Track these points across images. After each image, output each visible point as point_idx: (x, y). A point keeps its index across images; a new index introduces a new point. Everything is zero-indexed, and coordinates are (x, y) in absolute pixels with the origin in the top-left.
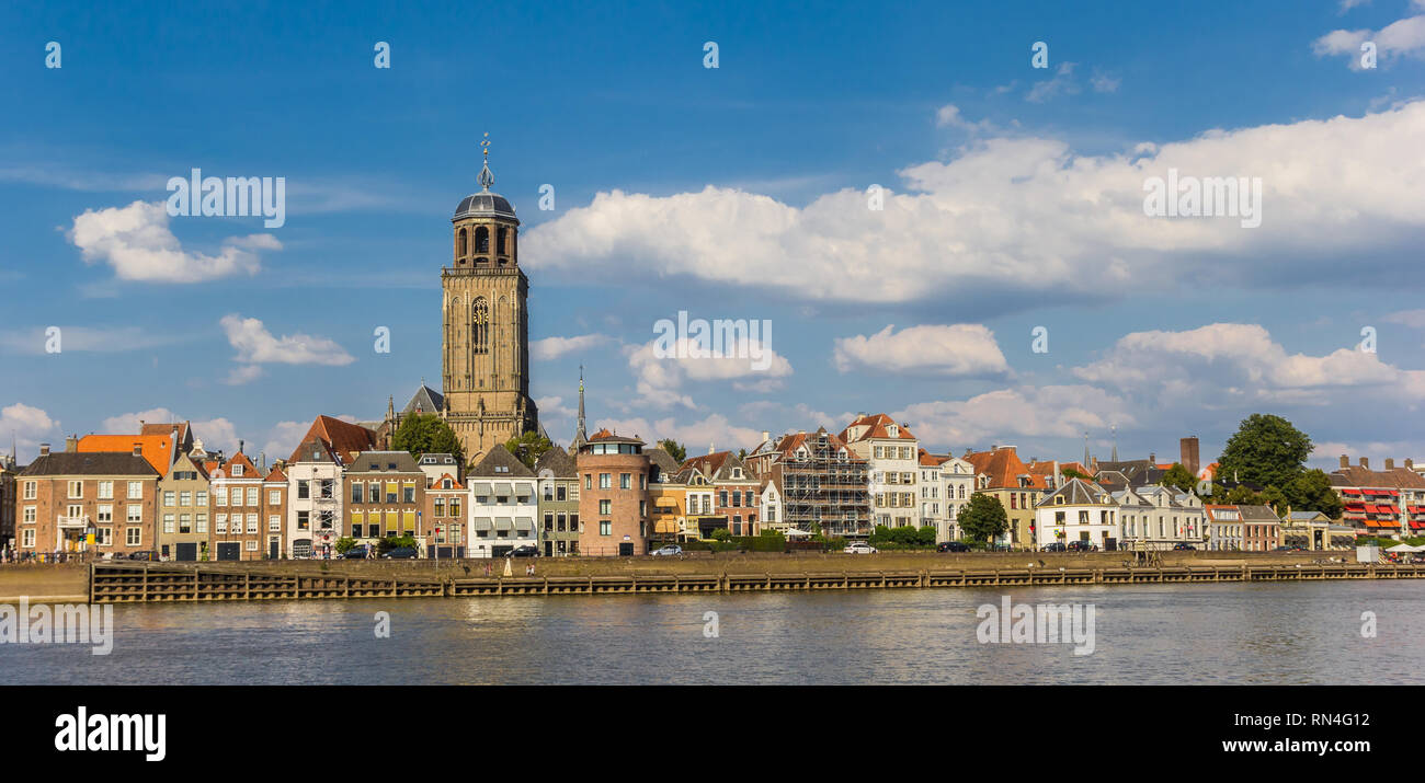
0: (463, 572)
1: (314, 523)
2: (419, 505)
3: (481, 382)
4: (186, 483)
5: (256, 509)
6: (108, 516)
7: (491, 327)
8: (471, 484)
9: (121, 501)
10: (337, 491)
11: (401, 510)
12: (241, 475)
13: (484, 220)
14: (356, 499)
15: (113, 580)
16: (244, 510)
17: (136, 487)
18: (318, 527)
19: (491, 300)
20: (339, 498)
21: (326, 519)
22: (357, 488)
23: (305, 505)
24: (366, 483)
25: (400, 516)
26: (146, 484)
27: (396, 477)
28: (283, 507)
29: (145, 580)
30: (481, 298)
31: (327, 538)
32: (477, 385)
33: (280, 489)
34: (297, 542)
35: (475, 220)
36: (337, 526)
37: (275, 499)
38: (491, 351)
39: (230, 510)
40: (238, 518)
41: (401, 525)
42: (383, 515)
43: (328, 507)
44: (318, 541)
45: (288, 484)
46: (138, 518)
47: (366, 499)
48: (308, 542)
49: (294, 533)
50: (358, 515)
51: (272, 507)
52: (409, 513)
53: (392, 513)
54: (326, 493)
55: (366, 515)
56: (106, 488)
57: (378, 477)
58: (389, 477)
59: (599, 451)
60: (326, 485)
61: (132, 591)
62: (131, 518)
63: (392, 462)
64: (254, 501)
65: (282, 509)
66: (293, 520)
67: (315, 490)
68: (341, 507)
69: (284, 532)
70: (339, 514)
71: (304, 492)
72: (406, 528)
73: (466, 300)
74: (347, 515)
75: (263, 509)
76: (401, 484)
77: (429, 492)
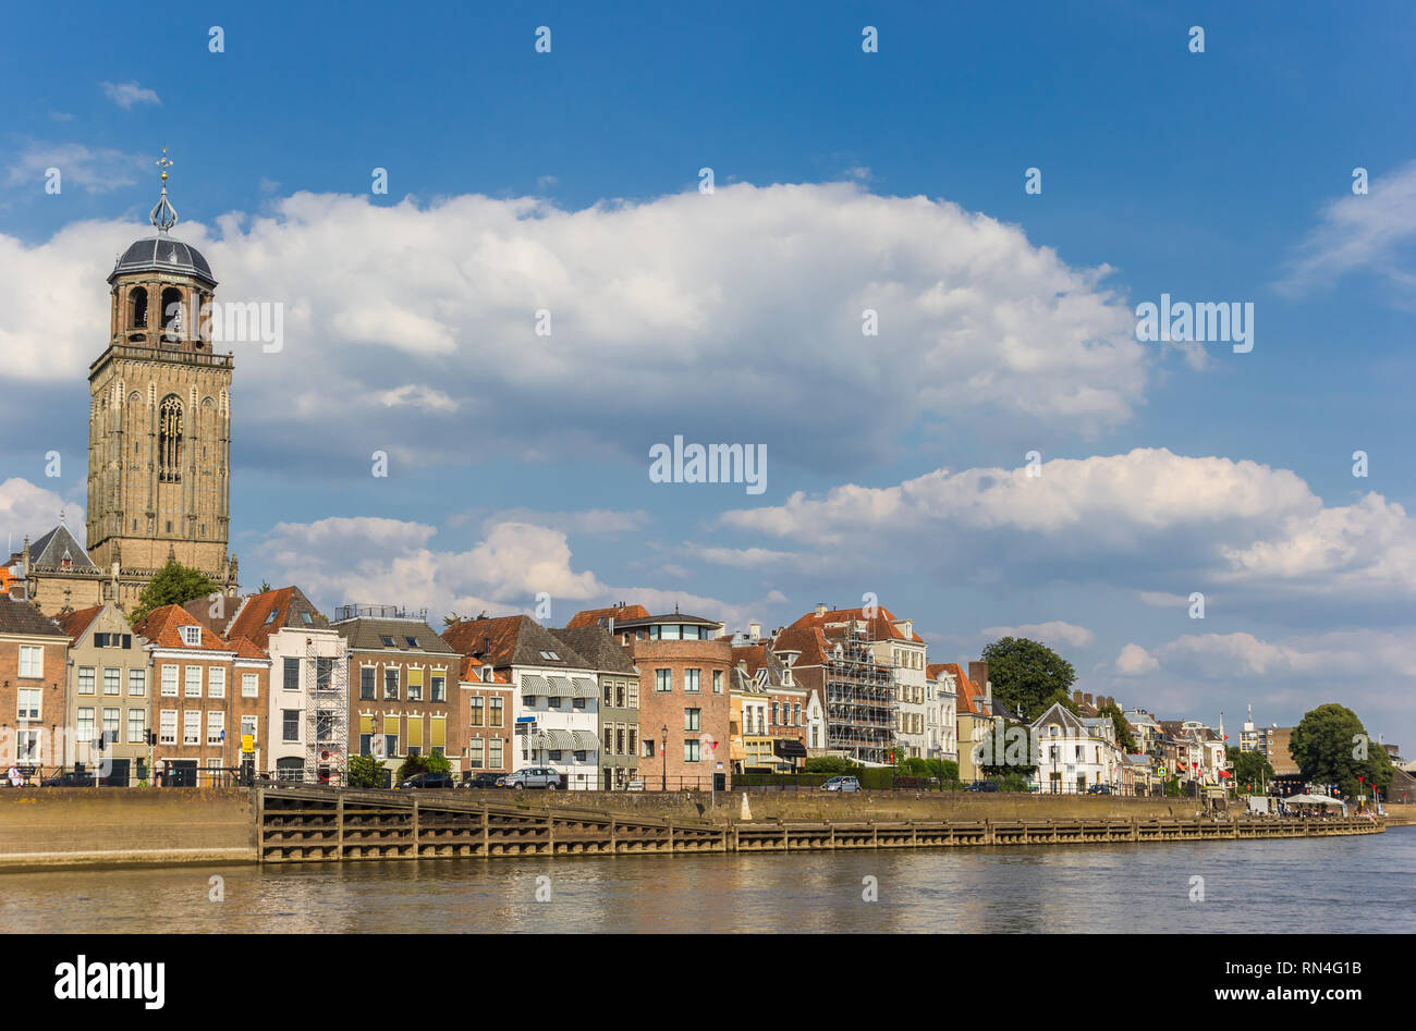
0: (696, 812)
1: (307, 731)
2: (450, 706)
3: (169, 526)
4: (113, 653)
5: (224, 705)
7: (187, 442)
8: (517, 675)
10: (338, 678)
11: (427, 714)
12: (199, 644)
13: (178, 279)
14: (365, 690)
15: (287, 819)
16: (204, 704)
17: (33, 657)
18: (312, 737)
19: (191, 400)
20: (344, 690)
21: (324, 721)
22: (368, 675)
23: (299, 700)
24: (380, 668)
25: (427, 722)
26: (49, 652)
27: (421, 660)
28: (262, 702)
30: (173, 396)
31: (325, 755)
32: (163, 530)
33: (257, 671)
34: (282, 762)
35: (163, 277)
36: (338, 735)
37: (250, 687)
38: (187, 479)
39: (182, 704)
40: (194, 718)
41: (427, 736)
42: (404, 720)
43: (328, 705)
44: (313, 761)
45: (270, 664)
47: (381, 693)
48: (299, 761)
49: (279, 748)
50: (368, 719)
51: (245, 700)
52: (439, 719)
53: (415, 717)
54: (323, 681)
55: (380, 720)
57: (398, 659)
58: (411, 660)
59: (670, 635)
60: (324, 665)
63: (411, 634)
64: (218, 690)
65: (260, 704)
66: (277, 723)
67: (308, 676)
68: (345, 705)
69: (263, 744)
70: (344, 716)
71: (291, 680)
72: (434, 743)
73: (150, 398)
74: (354, 719)
75: (231, 705)
76: (427, 671)
77: (464, 686)
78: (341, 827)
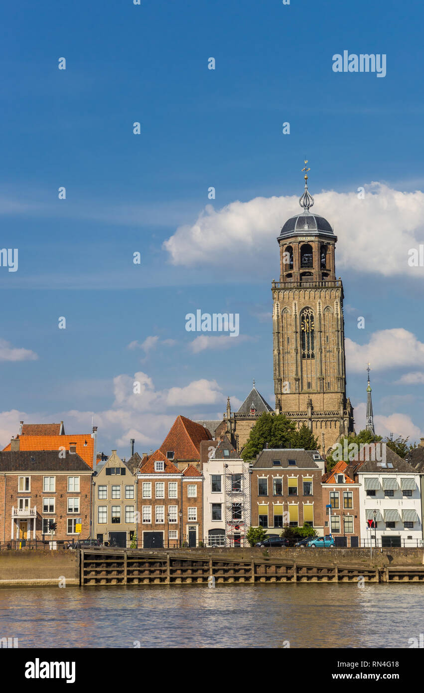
1: (226, 514)
2: (316, 499)
3: (309, 385)
4: (116, 478)
5: (177, 502)
6: (52, 507)
7: (317, 334)
8: (361, 478)
9: (62, 494)
10: (245, 484)
11: (301, 503)
12: (163, 470)
13: (309, 239)
14: (261, 491)
15: (98, 565)
16: (166, 502)
17: (75, 483)
18: (230, 518)
19: (317, 310)
20: (247, 492)
21: (237, 510)
22: (263, 482)
23: (219, 498)
24: (270, 478)
25: (301, 507)
26: (83, 479)
27: (296, 473)
28: (199, 500)
29: (125, 565)
30: (307, 308)
31: (237, 527)
32: (305, 387)
33: (196, 483)
34: (211, 532)
35: (300, 239)
36: (246, 516)
37: (192, 492)
38: (318, 356)
39: (154, 502)
40: (161, 510)
41: (301, 516)
42: (286, 507)
43: (238, 500)
44: (230, 531)
45: (203, 479)
46: (76, 510)
47: (271, 492)
48: (222, 531)
49: (209, 524)
50: (263, 507)
51: (189, 499)
52: (309, 506)
53: (293, 505)
54: (236, 486)
55: (271, 507)
56: (50, 483)
57: (281, 473)
58: (290, 473)
60: (236, 480)
61: (114, 575)
62: (70, 510)
63: (292, 458)
64: (174, 494)
65: (198, 501)
66: (208, 511)
67: (226, 484)
68: (248, 499)
69: (200, 523)
70: (247, 506)
71: (216, 488)
72: (306, 519)
73: (294, 310)
74: (254, 507)
75: (182, 502)
76: (300, 479)
77: (324, 486)
78: (125, 569)
